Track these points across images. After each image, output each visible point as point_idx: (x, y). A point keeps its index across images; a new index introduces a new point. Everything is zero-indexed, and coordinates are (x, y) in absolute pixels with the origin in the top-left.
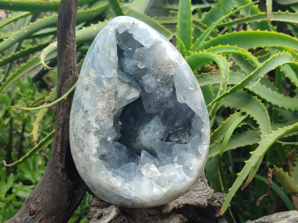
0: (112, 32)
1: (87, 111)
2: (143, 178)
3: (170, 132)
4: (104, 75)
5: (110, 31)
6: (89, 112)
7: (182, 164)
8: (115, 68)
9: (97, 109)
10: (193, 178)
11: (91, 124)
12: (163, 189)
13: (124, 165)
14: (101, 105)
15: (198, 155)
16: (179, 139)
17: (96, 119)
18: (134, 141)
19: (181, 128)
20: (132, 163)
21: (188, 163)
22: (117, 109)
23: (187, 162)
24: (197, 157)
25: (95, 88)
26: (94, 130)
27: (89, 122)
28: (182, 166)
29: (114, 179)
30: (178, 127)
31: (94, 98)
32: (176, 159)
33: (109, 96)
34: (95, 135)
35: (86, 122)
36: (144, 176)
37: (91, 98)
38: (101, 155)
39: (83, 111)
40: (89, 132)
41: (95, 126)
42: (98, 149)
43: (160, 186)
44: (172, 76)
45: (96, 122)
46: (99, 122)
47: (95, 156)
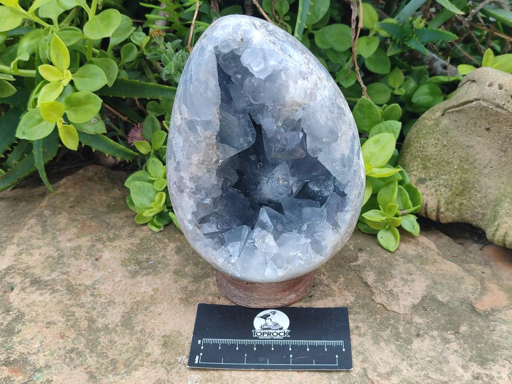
0: (211, 53)
1: (178, 162)
2: (256, 251)
3: (305, 180)
4: (198, 116)
5: (207, 51)
6: (181, 165)
7: (312, 237)
8: (216, 103)
9: (191, 164)
10: (324, 258)
11: (184, 181)
12: (279, 270)
13: (234, 229)
14: (195, 158)
15: (336, 225)
16: (319, 189)
17: (190, 176)
18: (254, 189)
19: (323, 176)
20: (245, 226)
21: (320, 236)
23: (318, 234)
24: (334, 228)
25: (188, 134)
26: (188, 190)
27: (182, 178)
28: (309, 240)
29: (215, 253)
31: (187, 148)
32: (305, 228)
33: (208, 145)
34: (190, 197)
35: (178, 177)
36: (257, 249)
37: (184, 146)
38: (201, 219)
39: (175, 161)
40: (182, 191)
41: (190, 184)
42: (193, 213)
43: (276, 266)
44: (300, 120)
45: (191, 179)
46: (194, 179)
47: (190, 222)
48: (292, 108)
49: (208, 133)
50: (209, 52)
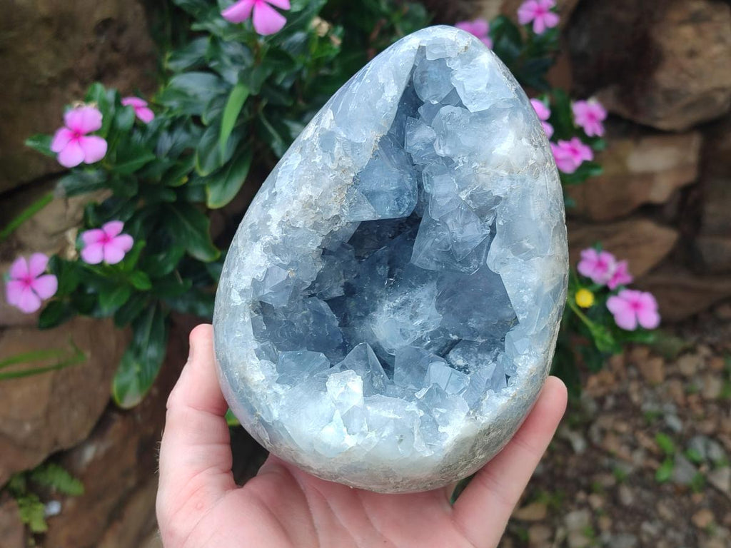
0: (410, 49)
1: (275, 193)
2: (322, 393)
3: (451, 335)
4: (347, 132)
5: (407, 44)
6: (278, 199)
7: (428, 411)
8: (380, 128)
9: (295, 198)
10: (433, 452)
11: (268, 223)
12: (347, 436)
13: (302, 351)
14: (306, 192)
15: (476, 407)
16: (466, 363)
17: (283, 218)
18: (362, 316)
19: (482, 339)
20: (322, 355)
21: (442, 415)
22: (343, 219)
23: (441, 410)
24: (471, 412)
25: (315, 151)
26: (268, 239)
27: (268, 218)
28: (422, 413)
29: (256, 361)
30: (474, 333)
31: (303, 173)
32: (421, 394)
33: (337, 181)
34: (265, 250)
35: (262, 216)
36: (326, 391)
37: (298, 169)
38: (261, 303)
39: (270, 192)
40: (257, 239)
41: (275, 231)
42: (255, 282)
43: (345, 429)
44: (498, 199)
45: (281, 224)
46: (287, 226)
47: (243, 293)
48: (497, 171)
49: (347, 162)
50: (409, 46)
